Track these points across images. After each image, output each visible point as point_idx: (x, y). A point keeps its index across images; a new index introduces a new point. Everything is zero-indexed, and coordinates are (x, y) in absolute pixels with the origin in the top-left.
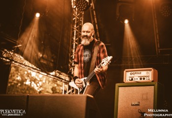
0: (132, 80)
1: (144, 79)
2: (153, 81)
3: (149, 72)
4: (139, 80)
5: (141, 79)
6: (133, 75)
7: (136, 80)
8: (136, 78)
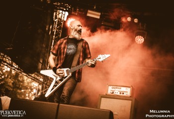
0: (113, 93)
1: (123, 94)
2: (130, 97)
3: (128, 88)
4: (118, 94)
5: (120, 93)
6: (114, 89)
7: (116, 94)
8: (116, 92)
